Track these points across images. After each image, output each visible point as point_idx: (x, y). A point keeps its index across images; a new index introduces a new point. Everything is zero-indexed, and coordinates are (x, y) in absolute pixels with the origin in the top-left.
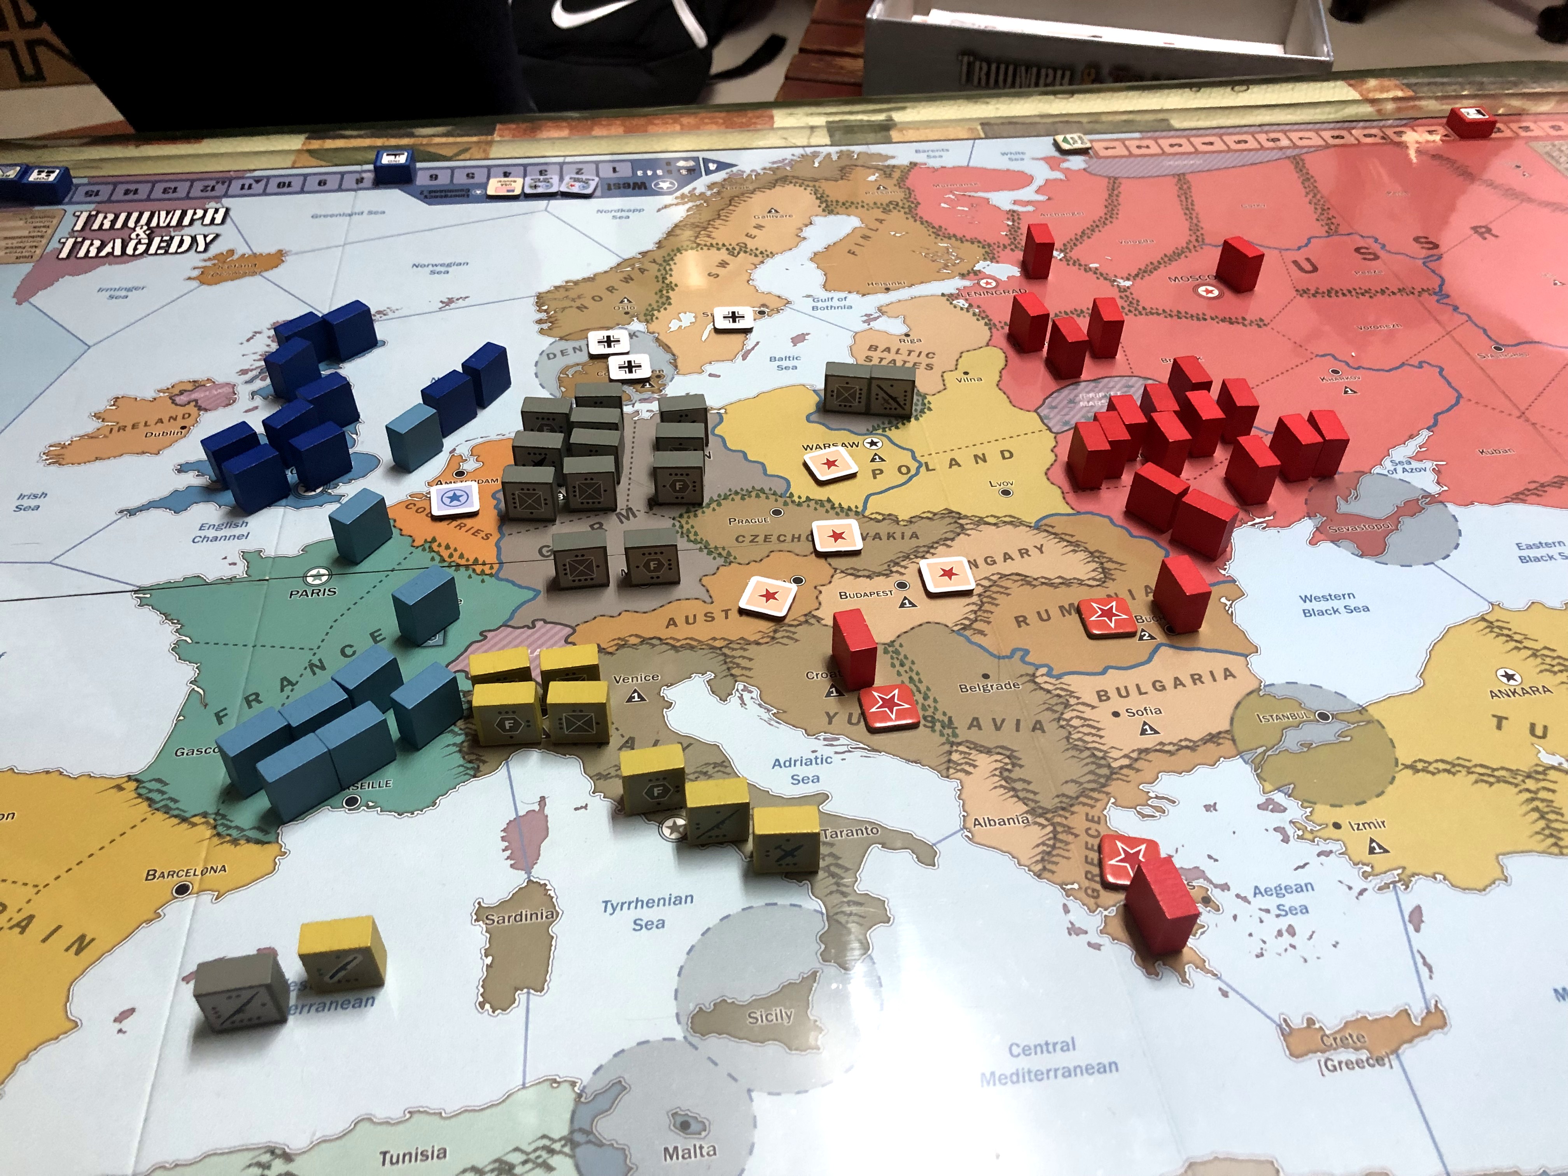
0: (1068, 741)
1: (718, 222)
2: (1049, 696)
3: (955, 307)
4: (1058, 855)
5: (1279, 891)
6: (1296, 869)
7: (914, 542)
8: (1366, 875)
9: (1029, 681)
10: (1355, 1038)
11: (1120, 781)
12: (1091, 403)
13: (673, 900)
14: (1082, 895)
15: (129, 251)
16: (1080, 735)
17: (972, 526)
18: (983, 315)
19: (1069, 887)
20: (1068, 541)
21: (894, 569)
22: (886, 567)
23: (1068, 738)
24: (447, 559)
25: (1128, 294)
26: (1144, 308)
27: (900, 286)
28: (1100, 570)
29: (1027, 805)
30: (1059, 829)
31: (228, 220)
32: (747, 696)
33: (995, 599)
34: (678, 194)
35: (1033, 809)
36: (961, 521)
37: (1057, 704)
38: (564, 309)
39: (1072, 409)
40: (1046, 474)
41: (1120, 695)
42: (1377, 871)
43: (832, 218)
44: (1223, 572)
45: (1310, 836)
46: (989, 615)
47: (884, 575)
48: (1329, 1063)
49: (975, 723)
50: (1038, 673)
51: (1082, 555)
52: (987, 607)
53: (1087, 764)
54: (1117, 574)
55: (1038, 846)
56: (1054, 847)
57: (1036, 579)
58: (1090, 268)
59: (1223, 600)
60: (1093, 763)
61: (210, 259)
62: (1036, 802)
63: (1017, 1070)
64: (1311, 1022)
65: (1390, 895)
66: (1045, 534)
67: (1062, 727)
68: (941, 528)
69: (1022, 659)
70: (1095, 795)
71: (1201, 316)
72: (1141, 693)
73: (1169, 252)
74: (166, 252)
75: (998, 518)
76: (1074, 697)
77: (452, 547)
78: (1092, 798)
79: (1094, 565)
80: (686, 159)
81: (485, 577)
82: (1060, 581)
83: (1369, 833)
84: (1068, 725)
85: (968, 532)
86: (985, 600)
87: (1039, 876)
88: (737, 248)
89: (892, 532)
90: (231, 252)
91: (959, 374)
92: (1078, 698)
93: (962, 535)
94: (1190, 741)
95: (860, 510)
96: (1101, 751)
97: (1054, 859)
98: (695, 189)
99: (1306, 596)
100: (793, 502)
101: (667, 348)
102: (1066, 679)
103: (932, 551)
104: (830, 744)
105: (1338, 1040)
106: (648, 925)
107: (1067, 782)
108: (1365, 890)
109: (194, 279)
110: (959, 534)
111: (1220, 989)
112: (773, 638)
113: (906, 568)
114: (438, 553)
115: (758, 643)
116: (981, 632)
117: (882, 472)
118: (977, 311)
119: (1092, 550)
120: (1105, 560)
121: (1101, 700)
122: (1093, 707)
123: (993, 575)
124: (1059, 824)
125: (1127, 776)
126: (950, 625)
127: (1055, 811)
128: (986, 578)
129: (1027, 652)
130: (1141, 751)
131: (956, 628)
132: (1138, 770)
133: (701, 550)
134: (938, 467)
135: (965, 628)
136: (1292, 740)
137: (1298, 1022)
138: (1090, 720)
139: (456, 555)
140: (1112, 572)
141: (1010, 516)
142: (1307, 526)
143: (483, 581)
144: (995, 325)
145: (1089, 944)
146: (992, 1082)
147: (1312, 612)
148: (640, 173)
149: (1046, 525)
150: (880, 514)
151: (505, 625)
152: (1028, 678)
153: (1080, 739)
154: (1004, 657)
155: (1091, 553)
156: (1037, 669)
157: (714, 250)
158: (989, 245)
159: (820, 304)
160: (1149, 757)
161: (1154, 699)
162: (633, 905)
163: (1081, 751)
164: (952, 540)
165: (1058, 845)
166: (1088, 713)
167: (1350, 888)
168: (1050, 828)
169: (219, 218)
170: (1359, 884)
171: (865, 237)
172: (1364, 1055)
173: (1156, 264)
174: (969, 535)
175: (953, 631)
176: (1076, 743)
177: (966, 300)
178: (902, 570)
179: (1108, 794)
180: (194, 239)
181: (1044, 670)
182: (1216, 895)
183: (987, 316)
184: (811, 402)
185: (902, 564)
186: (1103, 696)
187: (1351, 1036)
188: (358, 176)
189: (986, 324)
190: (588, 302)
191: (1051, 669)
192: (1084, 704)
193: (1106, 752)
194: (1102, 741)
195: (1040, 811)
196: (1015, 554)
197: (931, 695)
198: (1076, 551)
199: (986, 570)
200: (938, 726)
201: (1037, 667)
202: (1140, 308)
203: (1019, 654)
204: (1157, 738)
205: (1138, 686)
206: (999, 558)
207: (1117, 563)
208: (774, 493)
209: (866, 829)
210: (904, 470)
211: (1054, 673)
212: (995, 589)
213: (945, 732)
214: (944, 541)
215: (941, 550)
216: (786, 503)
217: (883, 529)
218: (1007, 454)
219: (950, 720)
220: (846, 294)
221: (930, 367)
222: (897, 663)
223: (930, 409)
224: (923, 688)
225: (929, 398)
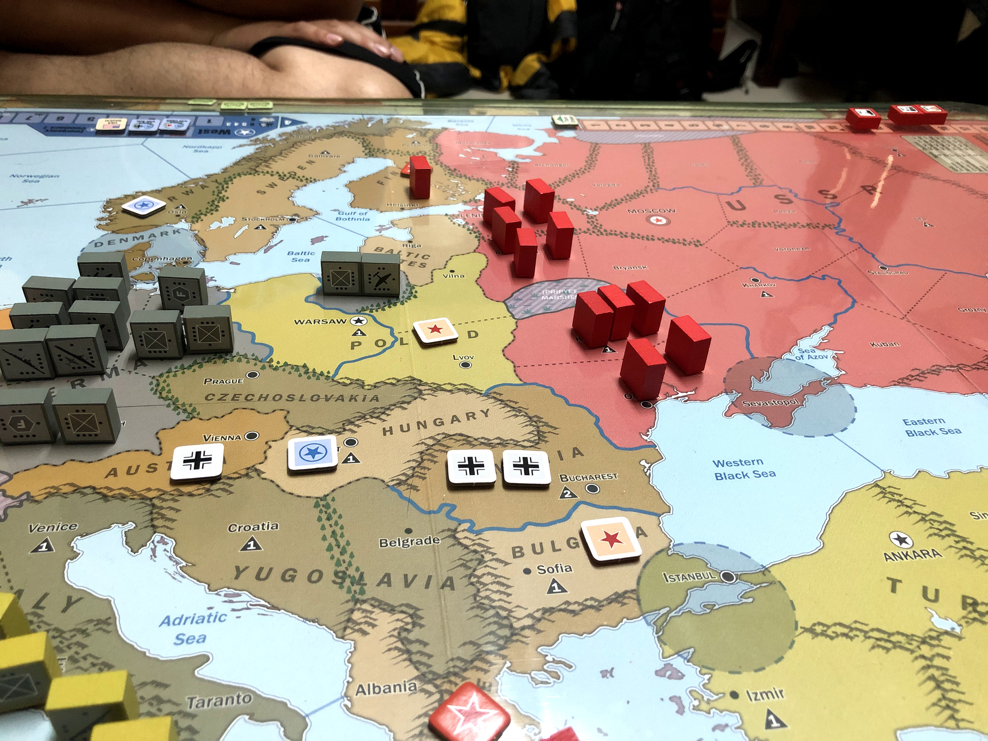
0: (475, 599)
1: (279, 157)
2: (466, 551)
3: (454, 224)
7: (375, 404)
9: (449, 536)
11: (519, 643)
12: (551, 298)
16: (488, 593)
17: (429, 392)
18: (475, 230)
20: (511, 407)
21: (347, 428)
22: (340, 425)
23: (475, 596)
25: (594, 220)
26: (605, 230)
27: (413, 207)
28: (535, 433)
29: (418, 669)
32: (160, 548)
33: (436, 457)
34: (253, 138)
35: (423, 675)
36: (420, 387)
37: (471, 560)
39: (534, 301)
40: (503, 351)
41: (535, 552)
43: (371, 159)
44: (645, 438)
45: (706, 707)
46: (426, 471)
47: (337, 432)
49: (387, 579)
50: (459, 529)
51: (522, 419)
52: (426, 464)
53: (489, 624)
54: (550, 437)
58: (567, 202)
59: (643, 463)
60: (495, 623)
62: (429, 666)
66: (492, 400)
67: (472, 584)
68: (400, 393)
69: (448, 515)
70: (492, 658)
71: (650, 237)
72: (554, 550)
73: (631, 192)
75: (455, 385)
76: (490, 553)
78: (487, 662)
79: (531, 428)
82: (498, 441)
83: (767, 704)
84: (478, 582)
85: (424, 397)
86: (425, 457)
88: (288, 175)
89: (355, 395)
91: (446, 272)
92: (493, 554)
93: (418, 400)
94: (595, 600)
95: (331, 375)
96: (505, 609)
99: (719, 461)
100: (271, 366)
101: (201, 242)
102: (486, 535)
103: (387, 412)
104: (229, 598)
107: (465, 644)
110: (416, 399)
112: (208, 490)
113: (359, 426)
116: (415, 488)
117: (360, 344)
118: (471, 227)
119: (531, 415)
120: (541, 424)
121: (515, 557)
122: (506, 564)
123: (438, 434)
125: (527, 638)
126: (386, 480)
127: (446, 676)
128: (430, 438)
129: (454, 506)
130: (545, 611)
131: (391, 484)
132: (539, 631)
133: (168, 406)
134: (410, 342)
135: (401, 483)
136: (695, 601)
138: (500, 577)
140: (545, 435)
141: (465, 384)
142: (724, 401)
144: (483, 237)
147: (723, 476)
149: (495, 393)
150: (348, 379)
152: (450, 533)
153: (487, 597)
154: (430, 512)
155: (530, 418)
156: (460, 524)
157: (268, 176)
158: (491, 183)
159: (343, 217)
160: (552, 617)
161: (565, 556)
163: (486, 610)
164: (409, 403)
166: (501, 570)
168: (436, 697)
173: (619, 200)
174: (425, 399)
175: (388, 486)
176: (483, 601)
177: (464, 219)
178: (355, 429)
179: (504, 657)
181: (466, 526)
183: (478, 231)
184: (312, 288)
185: (357, 423)
186: (518, 552)
189: (476, 237)
191: (473, 524)
192: (497, 560)
193: (510, 611)
194: (509, 599)
195: (431, 676)
196: (463, 418)
197: (349, 549)
198: (517, 416)
199: (432, 430)
200: (348, 582)
201: (460, 522)
202: (602, 230)
203: (446, 509)
204: (563, 597)
205: (553, 543)
206: (447, 420)
207: (551, 427)
208: (256, 359)
209: (238, 697)
210: (380, 343)
211: (475, 528)
212: (437, 447)
213: (353, 588)
214: (401, 404)
215: (397, 412)
216: (263, 368)
217: (348, 392)
218: (473, 334)
219: (362, 576)
220: (368, 210)
221: (423, 265)
222: (324, 516)
223: (415, 297)
224: (343, 543)
225: (416, 288)
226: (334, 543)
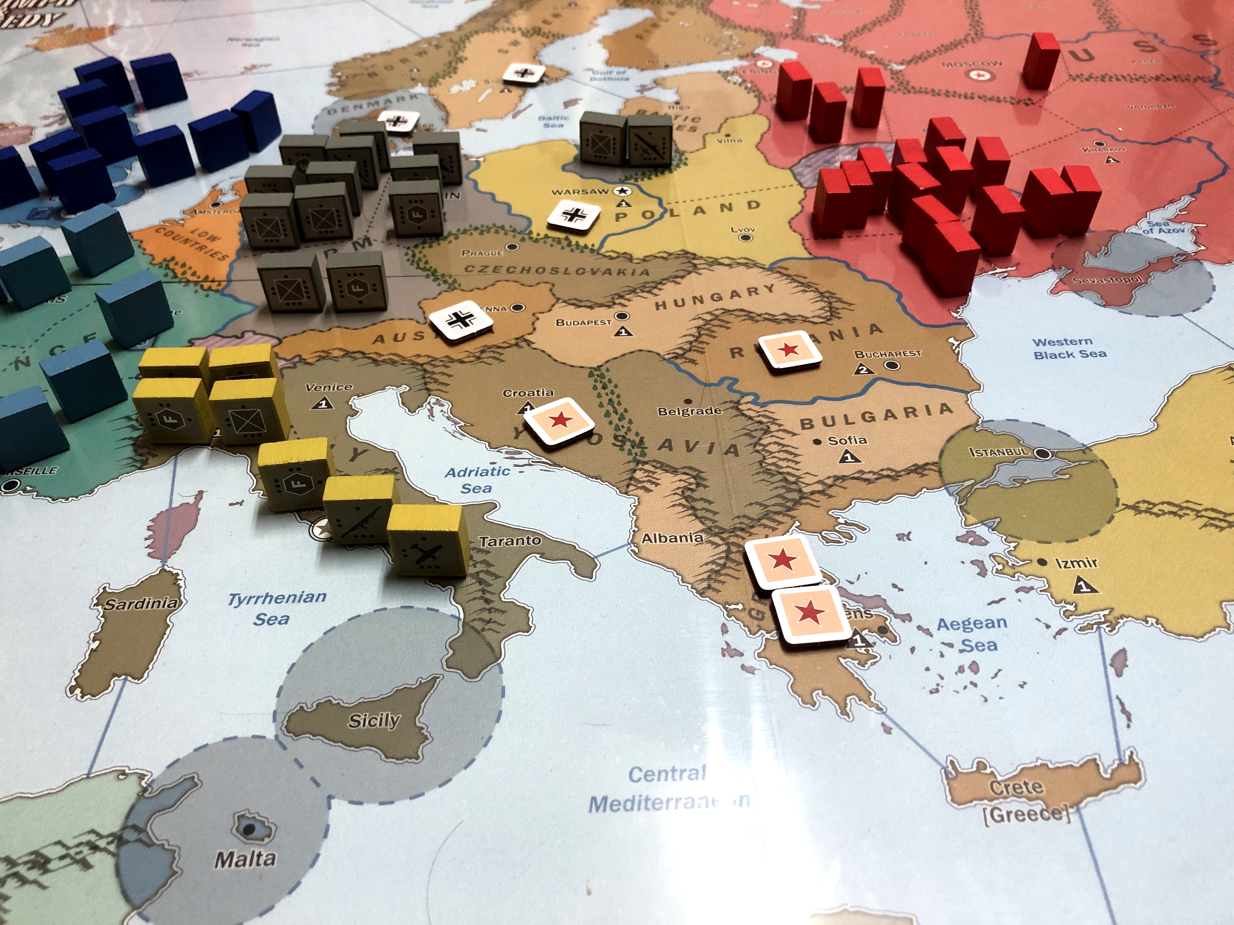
0: (761, 465)
1: (519, 11)
2: (750, 422)
3: (729, 81)
4: (726, 575)
5: (967, 625)
6: (989, 604)
7: (645, 278)
8: (1067, 615)
9: (732, 408)
10: (1030, 786)
11: (808, 506)
13: (304, 597)
14: (745, 616)
16: (775, 460)
17: (705, 266)
18: (754, 89)
19: (732, 607)
20: (799, 282)
21: (617, 301)
22: (610, 298)
23: (761, 462)
24: (180, 276)
25: (899, 75)
26: (913, 88)
28: (827, 309)
29: (703, 524)
30: (734, 549)
32: (437, 409)
33: (714, 332)
35: (709, 528)
36: (695, 262)
37: (756, 430)
38: (355, 76)
40: (790, 222)
41: (826, 424)
42: (1081, 610)
43: (626, 10)
44: (955, 315)
45: (1011, 571)
46: (705, 345)
47: (607, 306)
48: (996, 813)
49: (668, 444)
50: (742, 401)
51: (811, 295)
52: (704, 338)
53: (777, 488)
55: (707, 564)
56: (724, 566)
57: (759, 315)
58: (866, 55)
59: (951, 340)
60: (783, 487)
62: (715, 521)
63: (634, 797)
64: (982, 766)
65: (1092, 637)
66: (778, 275)
67: (757, 451)
68: (672, 267)
69: (730, 388)
70: (779, 518)
71: (969, 95)
72: (847, 423)
73: (946, 42)
75: (733, 259)
76: (776, 424)
77: (188, 265)
78: (775, 521)
79: (822, 304)
81: (210, 293)
82: (784, 317)
83: (1077, 571)
84: (764, 450)
85: (699, 271)
86: (703, 332)
87: (702, 594)
88: (532, 31)
89: (623, 268)
90: (71, 26)
91: (720, 136)
92: (780, 425)
93: (693, 274)
94: (892, 470)
95: (595, 248)
96: (793, 475)
97: (722, 578)
99: (1040, 340)
100: (531, 238)
101: (442, 107)
102: (771, 407)
103: (660, 286)
104: (511, 456)
105: (1010, 788)
106: (270, 621)
107: (751, 504)
108: (1065, 629)
110: (690, 273)
111: (883, 724)
112: (479, 358)
113: (629, 300)
114: (173, 271)
115: (460, 361)
116: (693, 362)
117: (625, 215)
118: (749, 85)
119: (822, 290)
120: (834, 300)
121: (804, 428)
122: (795, 434)
123: (717, 310)
124: (734, 544)
125: (818, 501)
126: (662, 353)
127: (733, 531)
128: (708, 313)
129: (736, 381)
130: (837, 478)
131: (667, 357)
132: (830, 496)
133: (427, 277)
134: (682, 214)
135: (677, 356)
136: (1004, 475)
137: (966, 765)
138: (789, 446)
139: (189, 272)
140: (838, 311)
141: (745, 258)
142: (1051, 278)
143: (207, 296)
144: (764, 97)
145: (743, 667)
146: (602, 808)
147: (1044, 355)
149: (780, 267)
150: (615, 252)
151: (216, 334)
152: (732, 405)
153: (774, 464)
154: (710, 385)
155: (821, 293)
156: (743, 397)
157: (509, 32)
158: (772, 34)
159: (598, 76)
160: (844, 484)
161: (860, 429)
162: (261, 600)
163: (773, 475)
164: (683, 277)
165: (729, 564)
166: (788, 440)
167: (1048, 627)
168: (724, 548)
170: (1058, 623)
171: (654, 25)
172: (1038, 806)
173: (932, 52)
174: (700, 274)
175: (664, 359)
176: (769, 467)
177: (741, 76)
178: (626, 303)
179: (793, 517)
181: (750, 398)
182: (895, 625)
183: (758, 90)
184: (570, 155)
185: (627, 297)
186: (807, 424)
187: (1026, 784)
189: (756, 96)
191: (757, 397)
192: (785, 431)
193: (799, 477)
194: (797, 466)
195: (717, 530)
196: (744, 293)
197: (627, 416)
198: (806, 291)
199: (710, 305)
200: (628, 445)
201: (743, 395)
202: (909, 87)
203: (727, 383)
204: (857, 466)
205: (846, 416)
206: (726, 295)
207: (846, 303)
208: (514, 231)
209: (528, 538)
210: (648, 215)
211: (760, 401)
212: (715, 322)
213: (634, 451)
214: (674, 279)
215: (669, 286)
216: (523, 239)
217: (615, 266)
218: (754, 205)
219: (642, 440)
220: (626, 69)
221: (693, 129)
222: (599, 385)
223: (686, 164)
224: (620, 410)
225: (686, 155)
226: (611, 410)
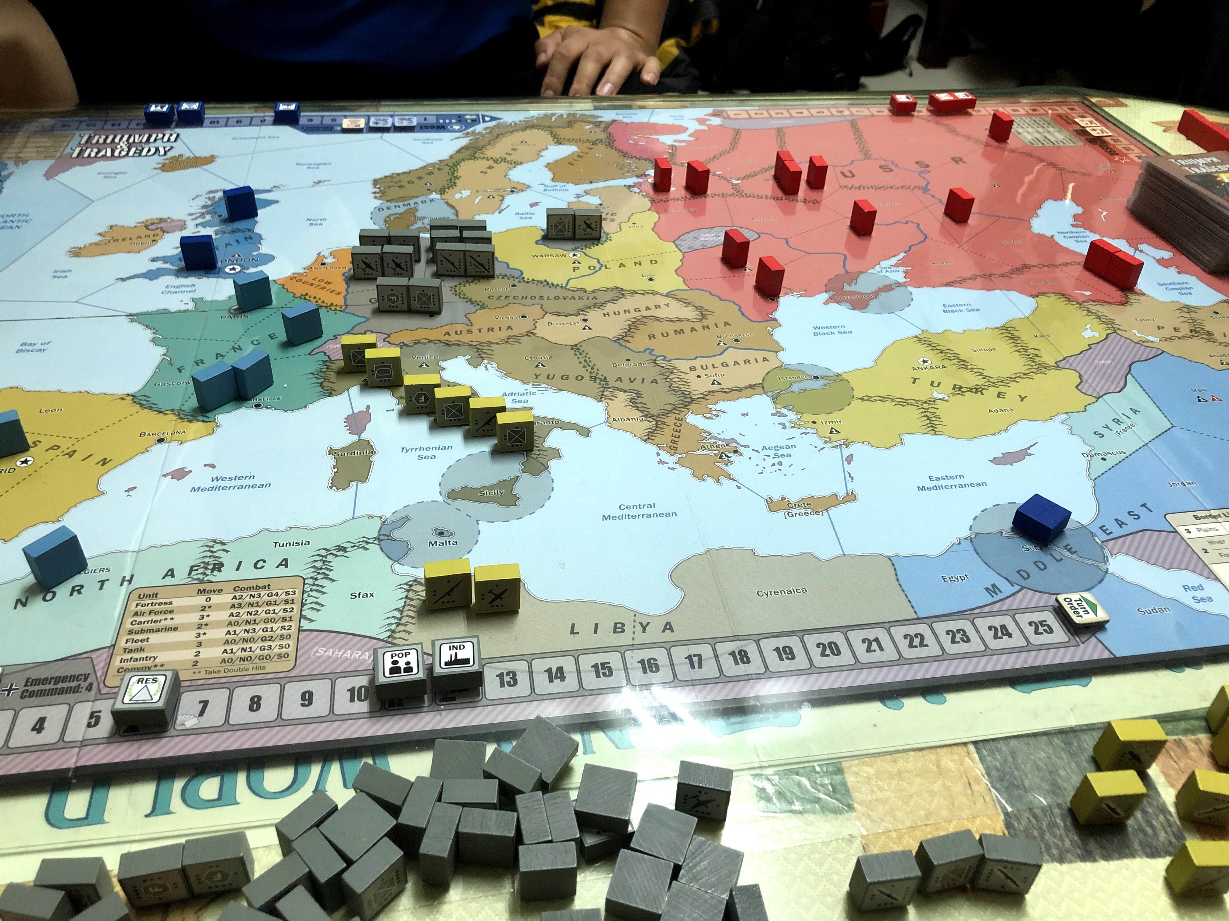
1: (489, 146)
2: (663, 368)
3: (631, 191)
4: (657, 433)
5: (776, 448)
6: (788, 439)
7: (595, 301)
8: (826, 442)
9: (652, 363)
10: (806, 504)
12: (707, 239)
13: (437, 448)
14: (667, 449)
15: (116, 154)
16: (677, 385)
17: (629, 295)
18: (648, 196)
19: (661, 446)
20: (683, 302)
21: (581, 313)
22: (576, 312)
23: (670, 386)
25: (737, 187)
26: (746, 194)
27: (598, 181)
28: (700, 315)
29: (643, 413)
30: (659, 423)
31: (179, 140)
32: (489, 366)
33: (638, 327)
34: (465, 132)
35: (646, 415)
36: (623, 292)
37: (666, 372)
38: (389, 187)
39: (695, 241)
40: (675, 271)
41: (703, 369)
42: (832, 440)
43: (560, 146)
44: (770, 315)
45: (798, 427)
46: (634, 334)
47: (575, 315)
48: (790, 514)
49: (619, 380)
50: (658, 359)
51: (691, 308)
52: (633, 330)
53: (679, 397)
54: (709, 317)
55: (647, 429)
56: (655, 430)
57: (662, 319)
59: (769, 328)
60: (682, 396)
61: (167, 159)
62: (649, 413)
63: (623, 515)
64: (783, 498)
65: (837, 449)
66: (671, 299)
68: (611, 295)
69: (650, 353)
70: (682, 409)
72: (714, 368)
74: (140, 155)
75: (645, 291)
76: (677, 369)
77: (318, 297)
78: (680, 411)
79: (697, 313)
80: (471, 115)
82: (676, 319)
83: (831, 425)
84: (671, 381)
85: (626, 297)
86: (632, 327)
87: (645, 441)
88: (500, 160)
89: (581, 296)
90: (181, 156)
91: (630, 224)
92: (679, 370)
93: (623, 298)
94: (739, 387)
95: (563, 285)
96: (687, 391)
97: (655, 435)
98: (475, 130)
99: (816, 327)
100: (524, 281)
101: (452, 207)
102: (673, 362)
103: (604, 305)
104: (535, 386)
105: (796, 505)
106: (426, 458)
107: (666, 404)
108: (824, 448)
109: (158, 169)
110: (621, 298)
111: (736, 485)
112: (507, 342)
113: (588, 312)
115: (497, 344)
116: (628, 341)
117: (579, 268)
118: (645, 194)
119: (697, 306)
120: (703, 310)
121: (691, 371)
122: (686, 374)
123: (638, 316)
124: (660, 421)
125: (701, 402)
126: (610, 338)
127: (658, 415)
128: (634, 318)
129: (653, 350)
130: (710, 392)
131: (613, 339)
132: (707, 400)
133: (467, 302)
135: (619, 339)
136: (796, 387)
137: (776, 499)
138: (683, 379)
139: (320, 302)
140: (706, 316)
141: (652, 290)
142: (824, 296)
143: (336, 313)
144: (654, 201)
145: (668, 468)
147: (819, 334)
148: (441, 121)
149: (672, 295)
150: (575, 288)
151: (348, 333)
152: (652, 361)
153: (677, 387)
154: (640, 352)
157: (485, 160)
159: (548, 188)
160: (714, 394)
161: (721, 370)
163: (677, 392)
164: (617, 300)
165: (658, 429)
166: (683, 376)
167: (816, 447)
168: (655, 422)
169: (173, 138)
170: (821, 445)
171: (580, 156)
172: (808, 510)
174: (626, 299)
176: (675, 388)
177: (639, 188)
178: (586, 313)
179: (688, 409)
180: (157, 149)
181: (661, 358)
182: (741, 449)
184: (539, 235)
185: (586, 310)
186: (693, 369)
187: (803, 504)
188: (261, 119)
189: (649, 200)
190: (404, 183)
191: (665, 357)
192: (681, 372)
193: (690, 392)
194: (689, 387)
195: (650, 416)
196: (653, 308)
197: (596, 367)
198: (688, 306)
199: (634, 314)
200: (598, 380)
201: (658, 357)
203: (648, 351)
204: (720, 386)
205: (713, 365)
206: (643, 309)
207: (710, 311)
208: (513, 277)
209: (552, 421)
210: (592, 268)
211: (667, 359)
212: (638, 323)
213: (602, 383)
214: (612, 301)
215: (611, 306)
216: (519, 282)
217: (577, 295)
218: (654, 262)
219: (605, 377)
220: (565, 184)
221: (612, 220)
222: (578, 354)
223: (610, 240)
224: (591, 364)
225: (610, 235)
226: (586, 365)
